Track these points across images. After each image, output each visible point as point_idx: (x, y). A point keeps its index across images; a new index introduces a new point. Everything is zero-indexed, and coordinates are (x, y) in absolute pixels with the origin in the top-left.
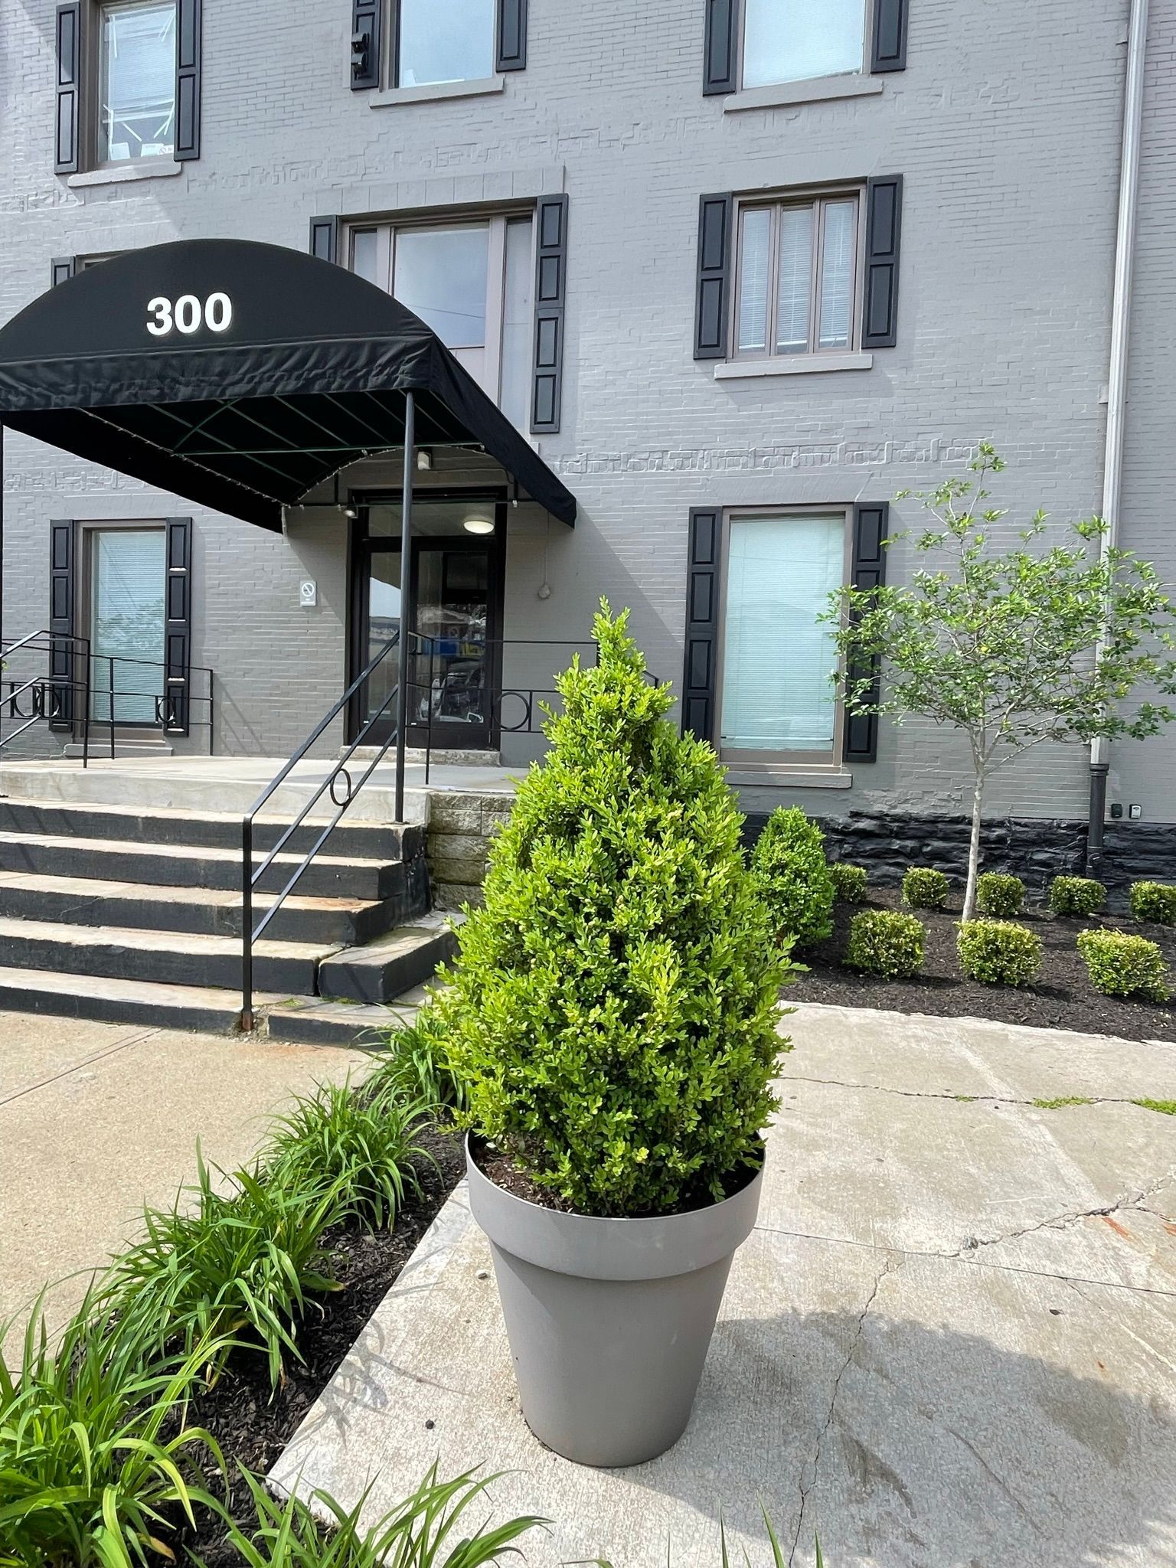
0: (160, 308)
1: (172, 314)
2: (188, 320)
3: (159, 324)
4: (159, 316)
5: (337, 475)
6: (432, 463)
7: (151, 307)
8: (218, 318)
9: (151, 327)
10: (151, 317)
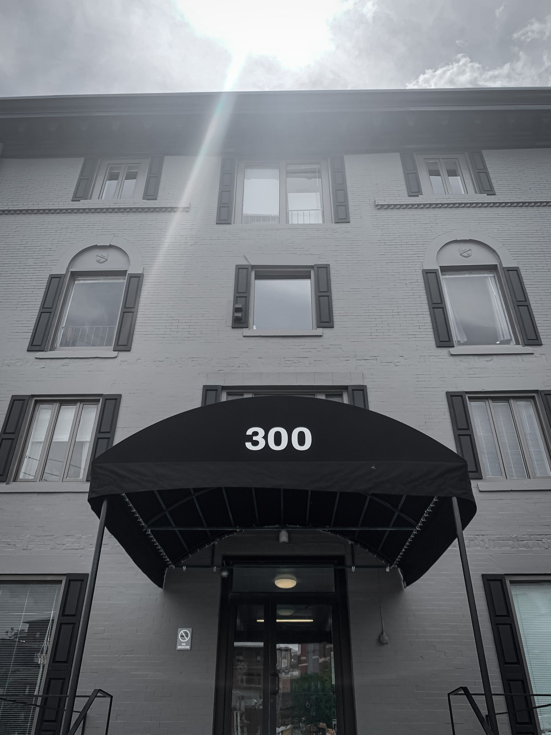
0: (256, 434)
1: (266, 437)
2: (278, 442)
3: (256, 443)
4: (255, 438)
5: (214, 545)
6: (289, 538)
7: (249, 432)
8: (302, 442)
9: (249, 445)
10: (250, 439)
